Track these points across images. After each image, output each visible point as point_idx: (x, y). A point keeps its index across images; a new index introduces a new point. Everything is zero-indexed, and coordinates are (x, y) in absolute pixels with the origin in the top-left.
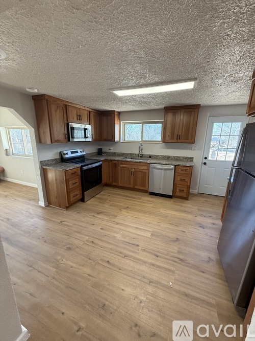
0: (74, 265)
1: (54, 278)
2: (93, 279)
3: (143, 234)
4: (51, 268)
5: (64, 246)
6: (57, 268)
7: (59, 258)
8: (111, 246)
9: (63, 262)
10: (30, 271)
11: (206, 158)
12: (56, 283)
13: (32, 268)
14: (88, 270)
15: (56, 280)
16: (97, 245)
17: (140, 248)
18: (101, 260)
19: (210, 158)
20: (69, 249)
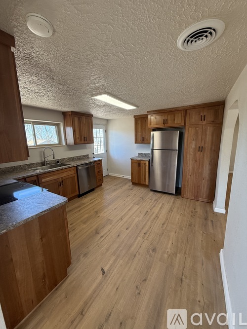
0: (170, 242)
1: (185, 253)
2: (177, 230)
3: (136, 210)
4: (178, 258)
5: (151, 256)
6: (176, 254)
7: (166, 256)
8: (149, 223)
9: (170, 251)
10: (186, 278)
11: (93, 154)
12: (188, 251)
13: (183, 277)
14: (172, 234)
15: (186, 251)
16: (148, 230)
17: (149, 211)
18: (162, 227)
19: (95, 154)
20: (154, 250)
